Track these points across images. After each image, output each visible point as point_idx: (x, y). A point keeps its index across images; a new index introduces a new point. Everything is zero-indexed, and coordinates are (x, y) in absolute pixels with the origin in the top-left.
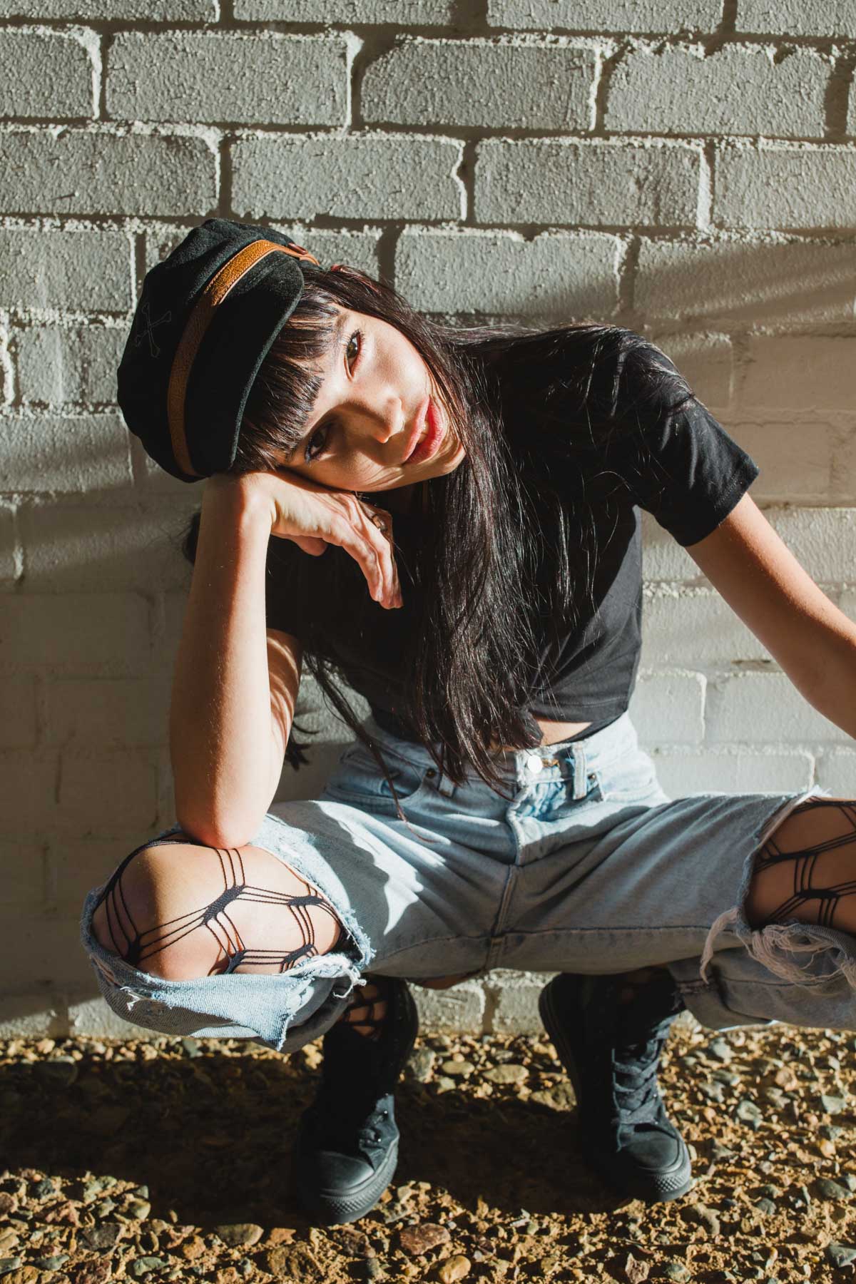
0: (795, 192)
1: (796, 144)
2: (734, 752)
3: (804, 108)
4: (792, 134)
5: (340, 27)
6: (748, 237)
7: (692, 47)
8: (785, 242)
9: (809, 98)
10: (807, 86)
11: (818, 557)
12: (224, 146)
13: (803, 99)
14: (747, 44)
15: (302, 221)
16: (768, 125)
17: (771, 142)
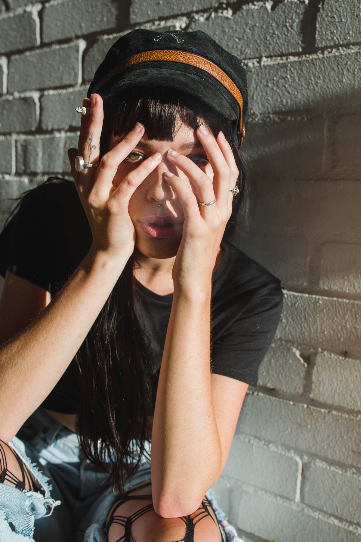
0: (284, 88)
1: (284, 58)
2: (252, 442)
3: (289, 35)
4: (282, 52)
5: (77, 37)
6: (256, 120)
7: (225, 12)
8: (279, 121)
9: (292, 28)
10: (290, 21)
11: (301, 327)
12: (40, 99)
13: (288, 30)
14: (255, 3)
15: (63, 129)
16: (268, 50)
17: (269, 59)
